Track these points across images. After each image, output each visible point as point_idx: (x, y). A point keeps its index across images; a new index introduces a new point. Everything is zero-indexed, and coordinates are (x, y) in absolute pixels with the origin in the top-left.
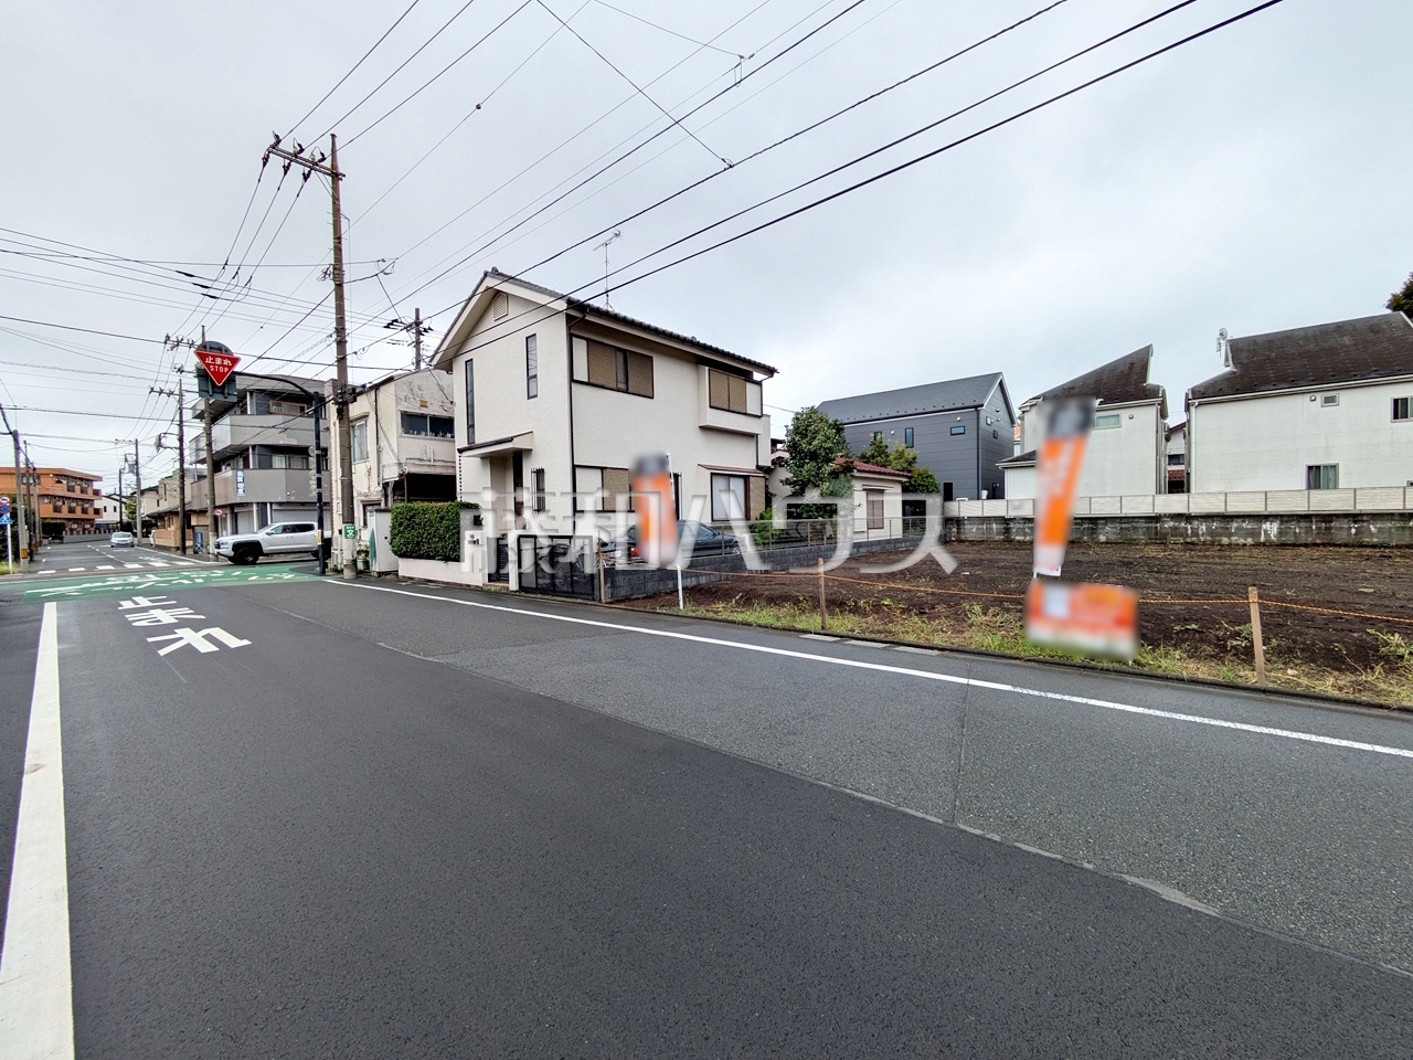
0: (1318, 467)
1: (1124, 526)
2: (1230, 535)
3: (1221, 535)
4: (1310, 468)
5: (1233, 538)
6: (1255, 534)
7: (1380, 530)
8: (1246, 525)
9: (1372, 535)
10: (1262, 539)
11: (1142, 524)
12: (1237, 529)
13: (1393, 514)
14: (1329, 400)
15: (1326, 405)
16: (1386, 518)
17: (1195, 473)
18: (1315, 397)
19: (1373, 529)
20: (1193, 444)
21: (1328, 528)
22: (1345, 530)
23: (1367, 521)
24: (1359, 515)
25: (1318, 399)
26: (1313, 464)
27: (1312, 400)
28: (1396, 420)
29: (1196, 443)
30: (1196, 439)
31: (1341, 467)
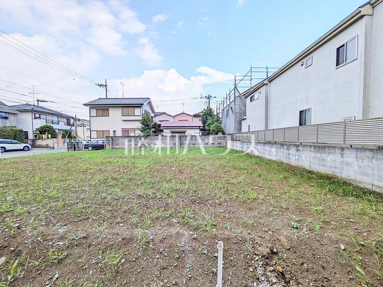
2: (265, 154)
6: (270, 154)
7: (306, 158)
8: (268, 148)
9: (303, 161)
10: (272, 158)
12: (266, 151)
13: (311, 147)
15: (307, 66)
16: (309, 149)
17: (270, 119)
18: (303, 62)
19: (303, 157)
20: (269, 103)
21: (289, 154)
22: (294, 156)
23: (301, 151)
24: (298, 146)
25: (304, 63)
26: (301, 110)
27: (302, 65)
28: (338, 67)
29: (270, 103)
30: (270, 101)
31: (312, 110)
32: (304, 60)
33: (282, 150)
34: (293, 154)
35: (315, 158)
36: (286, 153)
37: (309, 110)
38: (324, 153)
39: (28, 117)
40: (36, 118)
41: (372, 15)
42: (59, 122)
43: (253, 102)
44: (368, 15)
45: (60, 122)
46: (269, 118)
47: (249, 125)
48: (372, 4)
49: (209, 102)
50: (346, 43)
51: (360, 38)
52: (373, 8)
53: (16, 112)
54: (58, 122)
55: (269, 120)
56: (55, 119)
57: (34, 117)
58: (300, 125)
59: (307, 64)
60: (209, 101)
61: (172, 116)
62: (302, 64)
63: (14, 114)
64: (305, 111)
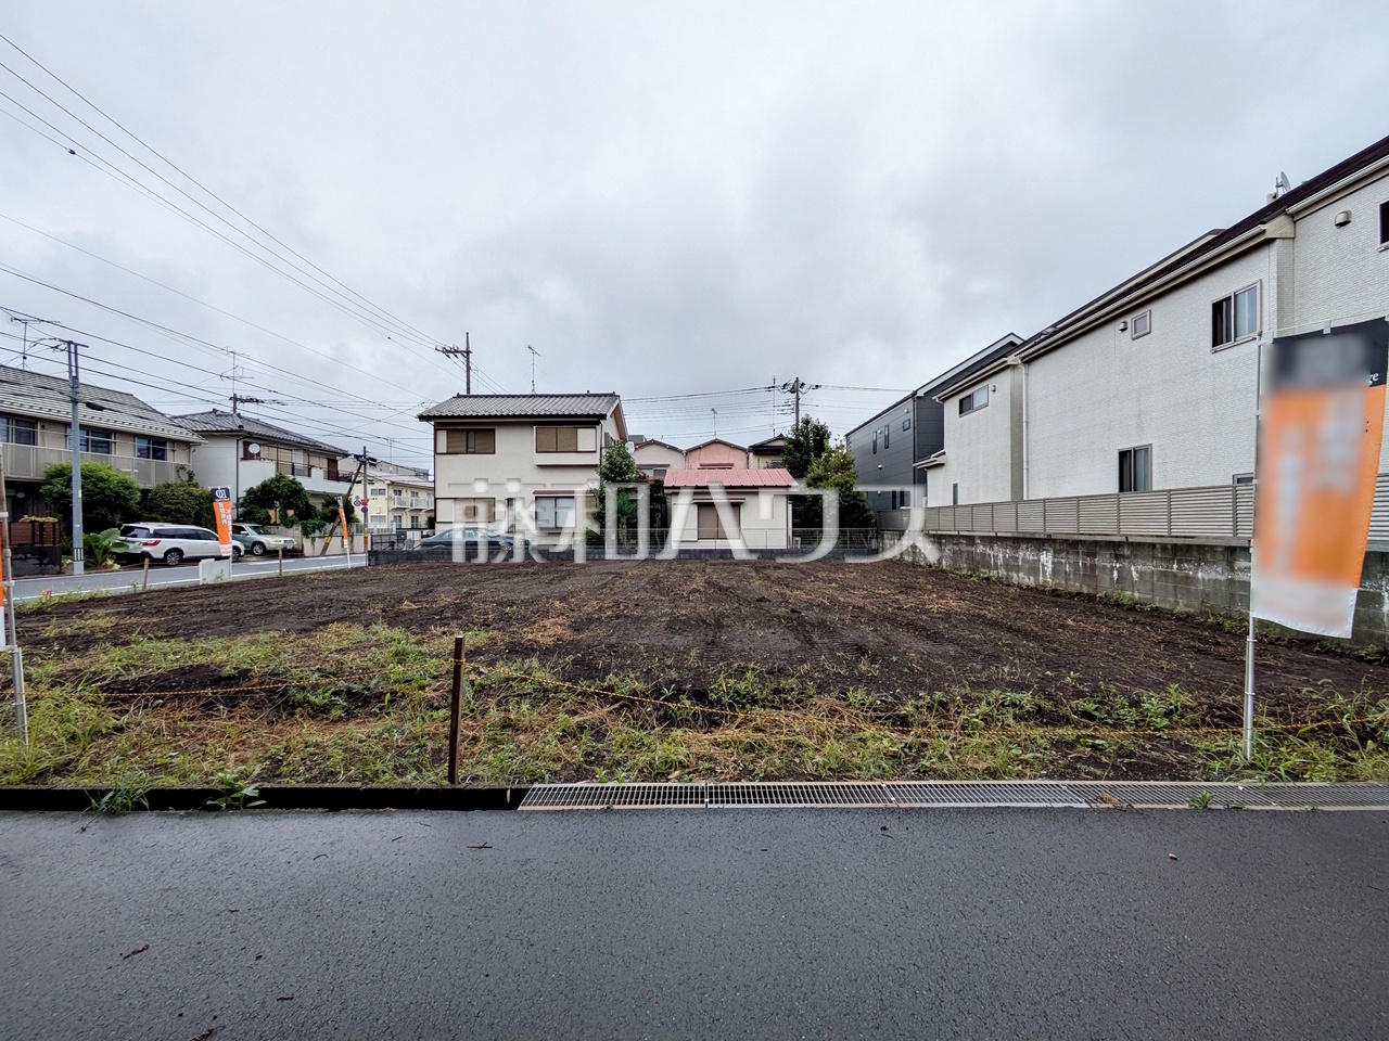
0: (1130, 451)
1: (956, 548)
2: (1018, 570)
3: (1012, 570)
4: (1123, 455)
5: (1020, 576)
6: (1034, 569)
7: (1141, 573)
8: (1029, 554)
9: (1133, 584)
10: (1041, 579)
11: (964, 548)
15: (1137, 335)
16: (1148, 552)
17: (1028, 470)
18: (1125, 323)
19: (1134, 573)
20: (1024, 424)
21: (1093, 567)
22: (1108, 572)
23: (1128, 557)
24: (1120, 544)
25: (1129, 326)
26: (1125, 446)
27: (1123, 330)
28: (1218, 348)
29: (1027, 423)
30: (1027, 416)
31: (1155, 452)
32: (1129, 319)
33: (1072, 558)
34: (1104, 568)
35: (1165, 574)
36: (1084, 565)
37: (1146, 450)
38: (1188, 562)
39: (228, 452)
40: (248, 456)
41: (1293, 238)
42: (310, 467)
43: (969, 417)
44: (1283, 239)
45: (313, 470)
46: (1025, 466)
47: (955, 486)
48: (1292, 215)
49: (797, 404)
50: (1235, 296)
51: (1265, 287)
52: (1295, 222)
53: (195, 438)
54: (309, 469)
55: (1025, 471)
56: (299, 459)
57: (241, 455)
58: (1121, 489)
59: (1138, 330)
60: (798, 399)
61: (680, 451)
62: (1122, 326)
63: (187, 444)
64: (1135, 451)
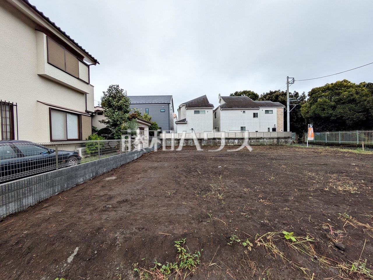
0: (242, 127)
2: (229, 143)
3: (227, 143)
4: (241, 127)
5: (230, 144)
6: (233, 143)
7: (253, 141)
8: (232, 141)
9: (252, 143)
10: (235, 144)
11: (212, 141)
12: (231, 142)
13: (255, 138)
14: (244, 112)
17: (221, 127)
18: (242, 111)
28: (254, 118)
31: (246, 127)
43: (198, 115)
47: (192, 129)
